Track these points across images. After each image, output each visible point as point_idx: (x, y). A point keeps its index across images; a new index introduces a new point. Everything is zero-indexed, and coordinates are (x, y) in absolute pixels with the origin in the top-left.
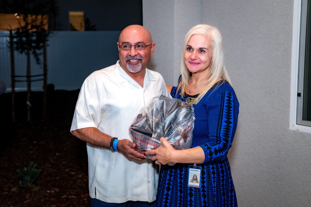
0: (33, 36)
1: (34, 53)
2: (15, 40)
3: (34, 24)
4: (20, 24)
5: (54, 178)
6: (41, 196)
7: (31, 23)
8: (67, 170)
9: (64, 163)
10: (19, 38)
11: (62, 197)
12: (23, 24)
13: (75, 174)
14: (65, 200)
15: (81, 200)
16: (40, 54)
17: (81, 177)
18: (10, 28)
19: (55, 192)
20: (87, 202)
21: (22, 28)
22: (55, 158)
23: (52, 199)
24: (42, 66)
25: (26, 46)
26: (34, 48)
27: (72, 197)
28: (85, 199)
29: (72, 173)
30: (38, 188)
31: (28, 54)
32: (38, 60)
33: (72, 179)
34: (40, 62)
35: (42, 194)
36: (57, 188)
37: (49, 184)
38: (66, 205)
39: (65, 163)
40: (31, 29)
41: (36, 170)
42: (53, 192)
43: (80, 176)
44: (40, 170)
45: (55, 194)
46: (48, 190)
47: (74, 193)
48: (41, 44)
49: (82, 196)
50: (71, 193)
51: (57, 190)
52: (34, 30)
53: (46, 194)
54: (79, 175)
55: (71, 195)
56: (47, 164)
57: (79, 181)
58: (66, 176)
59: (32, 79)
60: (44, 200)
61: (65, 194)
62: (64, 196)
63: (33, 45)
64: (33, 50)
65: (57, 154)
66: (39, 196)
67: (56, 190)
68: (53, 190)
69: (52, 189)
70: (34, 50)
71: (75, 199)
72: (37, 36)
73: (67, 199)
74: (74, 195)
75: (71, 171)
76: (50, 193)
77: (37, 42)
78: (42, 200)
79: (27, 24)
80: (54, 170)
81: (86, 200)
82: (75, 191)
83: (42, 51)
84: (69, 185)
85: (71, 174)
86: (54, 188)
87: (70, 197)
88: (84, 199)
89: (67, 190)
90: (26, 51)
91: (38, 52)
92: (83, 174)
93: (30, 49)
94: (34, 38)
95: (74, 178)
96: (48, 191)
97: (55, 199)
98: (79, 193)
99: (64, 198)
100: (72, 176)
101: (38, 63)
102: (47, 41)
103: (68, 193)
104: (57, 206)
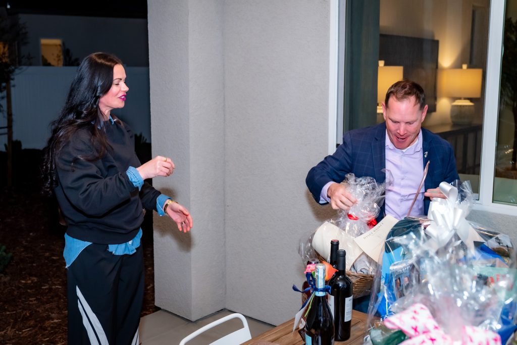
5: (29, 265)
6: (13, 288)
8: (47, 254)
9: (41, 245)
11: (43, 287)
14: (47, 291)
16: (2, 98)
19: (32, 282)
22: (28, 239)
23: (29, 291)
24: (6, 115)
27: (57, 287)
29: (54, 258)
30: (8, 278)
33: (54, 265)
35: (14, 285)
36: (36, 277)
37: (23, 273)
38: (49, 297)
39: (44, 245)
41: (4, 254)
42: (29, 282)
44: (10, 255)
45: (32, 284)
46: (23, 280)
47: (58, 282)
48: (4, 84)
50: (55, 282)
51: (35, 279)
53: (20, 285)
55: (55, 285)
56: (18, 248)
58: (46, 261)
60: (18, 292)
61: (46, 284)
62: (45, 286)
65: (31, 234)
66: (10, 288)
67: (33, 280)
68: (30, 279)
69: (28, 279)
73: (50, 289)
74: (59, 285)
76: (25, 283)
78: (16, 293)
80: (29, 255)
82: (60, 280)
83: (4, 94)
84: (51, 273)
85: (53, 259)
86: (31, 277)
87: (54, 287)
89: (49, 279)
95: (58, 264)
96: (23, 282)
97: (34, 290)
99: (46, 289)
100: (54, 261)
102: (13, 79)
103: (50, 282)
104: (37, 299)
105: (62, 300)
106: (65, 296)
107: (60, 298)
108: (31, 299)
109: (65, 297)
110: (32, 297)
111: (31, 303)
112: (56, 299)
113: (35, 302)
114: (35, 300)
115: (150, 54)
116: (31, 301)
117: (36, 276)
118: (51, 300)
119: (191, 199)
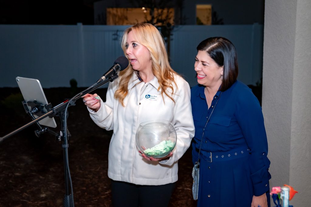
3: (160, 18)
7: (157, 17)
11: (178, 188)
12: (149, 18)
14: (180, 191)
27: (188, 189)
38: (182, 196)
40: (157, 23)
48: (166, 39)
52: (160, 24)
55: (187, 187)
62: (180, 187)
71: (190, 191)
73: (183, 190)
79: (153, 18)
87: (185, 189)
89: (183, 183)
99: (180, 189)
102: (172, 35)
103: (184, 185)
112: (186, 197)
115: (265, 13)
118: (182, 198)
119: (292, 130)
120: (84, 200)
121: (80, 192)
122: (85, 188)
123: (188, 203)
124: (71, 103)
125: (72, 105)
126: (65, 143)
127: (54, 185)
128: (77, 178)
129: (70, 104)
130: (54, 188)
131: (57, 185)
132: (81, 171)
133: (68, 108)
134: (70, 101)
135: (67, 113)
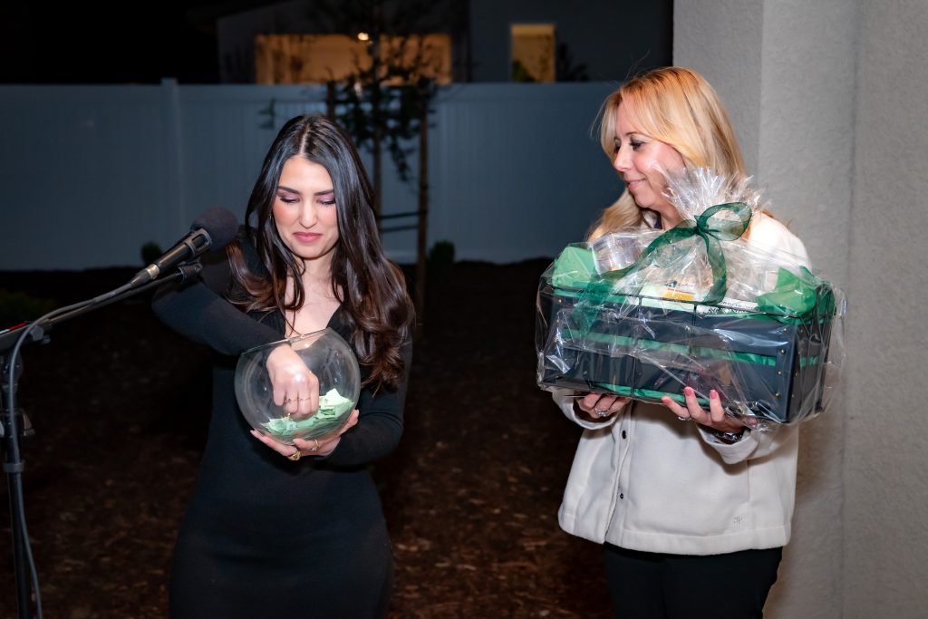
0: (392, 98)
1: (394, 148)
2: (341, 110)
3: (397, 63)
4: (356, 62)
5: (422, 511)
7: (387, 60)
8: (462, 492)
9: (455, 470)
10: (351, 106)
11: (439, 565)
12: (366, 64)
13: (483, 506)
14: (444, 573)
15: (490, 579)
16: (410, 151)
17: (499, 515)
18: (327, 77)
19: (420, 550)
20: (505, 585)
21: (363, 75)
22: (431, 455)
23: (409, 568)
24: (415, 186)
25: (370, 129)
26: (394, 133)
27: (467, 566)
28: (502, 577)
29: (476, 502)
31: (376, 152)
32: (402, 168)
33: (471, 517)
34: (408, 174)
37: (407, 527)
38: (446, 588)
39: (459, 470)
40: (388, 77)
42: (414, 549)
43: (497, 511)
45: (418, 555)
46: (402, 544)
47: (472, 557)
48: (414, 123)
49: (495, 567)
50: (465, 556)
51: (426, 544)
52: (397, 81)
54: (496, 507)
55: (463, 561)
57: (493, 524)
58: (457, 507)
59: (386, 224)
61: (445, 558)
62: (442, 562)
63: (391, 123)
64: (389, 140)
65: (439, 444)
67: (424, 546)
68: (416, 543)
69: (412, 541)
70: (394, 139)
71: (472, 574)
72: (402, 99)
73: (452, 571)
74: (473, 563)
75: (474, 495)
76: (407, 552)
77: (403, 116)
79: (377, 63)
80: (425, 490)
81: (503, 581)
82: (478, 552)
83: (415, 142)
84: (461, 534)
85: (472, 504)
86: (419, 540)
87: (460, 567)
88: (499, 574)
89: (454, 548)
90: (370, 142)
91: (403, 144)
92: (506, 507)
93: (383, 137)
94: (395, 105)
95: (479, 516)
96: (402, 547)
97: (418, 568)
98: (486, 558)
99: (443, 569)
100: (474, 508)
101: (404, 179)
102: (433, 112)
103: (455, 555)
104: (420, 590)
105: (470, 599)
106: (479, 590)
107: (467, 594)
108: (409, 587)
109: (477, 593)
110: (411, 584)
111: (407, 596)
112: (459, 593)
113: (415, 595)
114: (416, 591)
116: (409, 592)
117: (428, 538)
118: (448, 595)
120: (155, 609)
121: (145, 583)
122: (160, 572)
123: (464, 611)
124: (32, 333)
125: (35, 338)
126: (11, 460)
127: (67, 565)
128: (139, 541)
129: (29, 336)
130: (68, 572)
131: (76, 562)
132: (154, 520)
133: (22, 348)
134: (31, 326)
135: (16, 364)
